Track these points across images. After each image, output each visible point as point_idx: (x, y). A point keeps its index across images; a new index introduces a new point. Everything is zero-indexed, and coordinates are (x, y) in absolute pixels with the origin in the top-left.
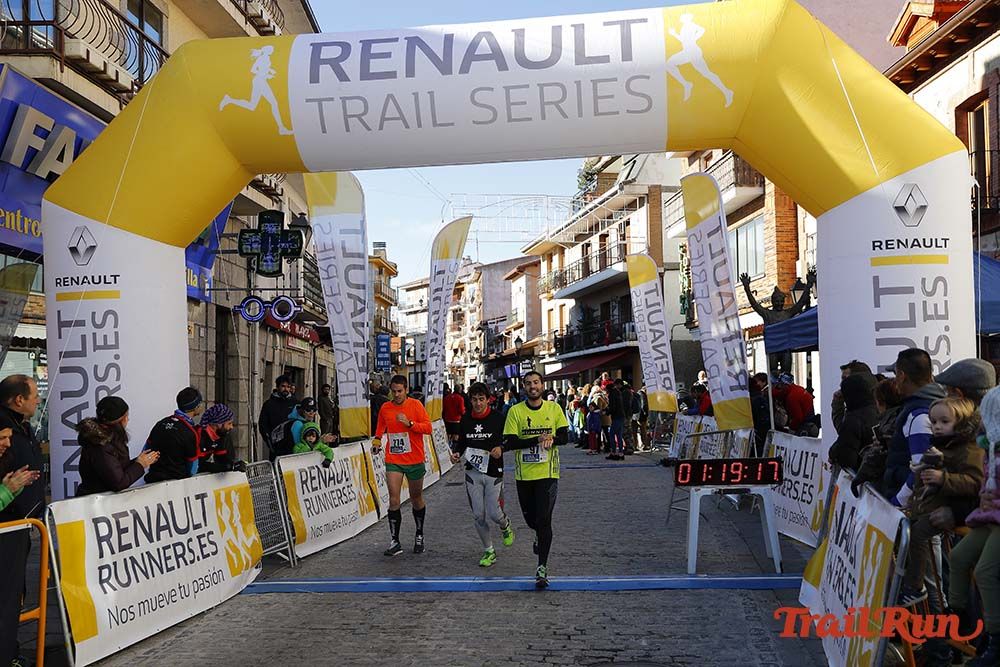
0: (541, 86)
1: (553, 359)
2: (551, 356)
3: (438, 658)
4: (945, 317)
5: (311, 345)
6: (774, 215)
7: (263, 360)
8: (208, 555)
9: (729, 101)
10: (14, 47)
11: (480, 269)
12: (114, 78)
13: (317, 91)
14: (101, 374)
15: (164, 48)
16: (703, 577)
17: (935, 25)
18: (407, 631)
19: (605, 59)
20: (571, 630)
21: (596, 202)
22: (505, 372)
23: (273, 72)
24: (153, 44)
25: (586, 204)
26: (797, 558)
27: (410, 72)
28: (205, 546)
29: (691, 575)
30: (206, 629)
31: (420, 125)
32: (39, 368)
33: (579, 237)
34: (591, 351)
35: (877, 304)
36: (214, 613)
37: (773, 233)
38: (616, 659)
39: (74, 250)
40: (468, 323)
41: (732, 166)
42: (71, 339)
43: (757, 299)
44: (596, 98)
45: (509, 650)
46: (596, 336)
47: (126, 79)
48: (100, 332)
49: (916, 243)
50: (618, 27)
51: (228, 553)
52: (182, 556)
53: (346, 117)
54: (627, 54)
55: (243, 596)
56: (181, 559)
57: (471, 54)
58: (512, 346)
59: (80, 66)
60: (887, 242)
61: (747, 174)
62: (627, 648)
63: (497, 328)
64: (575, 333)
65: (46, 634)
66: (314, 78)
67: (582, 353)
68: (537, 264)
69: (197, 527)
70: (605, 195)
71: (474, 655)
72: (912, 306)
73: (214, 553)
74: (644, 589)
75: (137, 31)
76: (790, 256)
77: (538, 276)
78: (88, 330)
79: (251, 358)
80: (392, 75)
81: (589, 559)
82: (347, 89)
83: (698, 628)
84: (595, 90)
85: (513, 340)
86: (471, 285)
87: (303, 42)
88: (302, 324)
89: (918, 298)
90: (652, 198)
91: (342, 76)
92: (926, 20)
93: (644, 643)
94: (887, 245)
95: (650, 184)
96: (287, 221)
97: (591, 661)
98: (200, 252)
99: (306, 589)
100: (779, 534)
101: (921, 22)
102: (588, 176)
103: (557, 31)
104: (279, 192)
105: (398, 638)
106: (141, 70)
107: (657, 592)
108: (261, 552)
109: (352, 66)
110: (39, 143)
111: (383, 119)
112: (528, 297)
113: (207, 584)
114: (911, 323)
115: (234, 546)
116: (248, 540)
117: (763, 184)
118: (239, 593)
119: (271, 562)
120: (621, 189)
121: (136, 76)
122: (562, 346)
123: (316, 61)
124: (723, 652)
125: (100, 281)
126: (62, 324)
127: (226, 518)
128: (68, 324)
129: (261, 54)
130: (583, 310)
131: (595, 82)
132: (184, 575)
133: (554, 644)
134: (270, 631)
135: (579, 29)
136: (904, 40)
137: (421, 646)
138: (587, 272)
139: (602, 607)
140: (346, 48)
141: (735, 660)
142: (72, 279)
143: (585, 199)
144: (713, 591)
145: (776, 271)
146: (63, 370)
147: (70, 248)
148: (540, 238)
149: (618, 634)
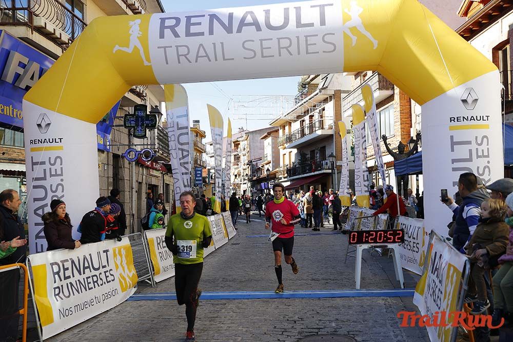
0: (279, 39)
1: (286, 179)
2: (284, 178)
3: (228, 333)
4: (488, 156)
5: (162, 173)
6: (399, 105)
7: (137, 181)
8: (110, 281)
9: (376, 46)
10: (7, 21)
11: (248, 133)
12: (59, 37)
13: (163, 42)
14: (54, 189)
15: (85, 21)
16: (364, 291)
17: (482, 6)
18: (212, 319)
19: (312, 25)
20: (296, 318)
21: (307, 99)
22: (261, 187)
23: (141, 33)
24: (79, 19)
25: (302, 100)
26: (412, 281)
27: (211, 32)
28: (108, 276)
29: (358, 290)
30: (109, 319)
31: (216, 60)
32: (22, 186)
33: (298, 117)
34: (305, 175)
35: (453, 150)
36: (113, 311)
37: (399, 114)
38: (319, 333)
39: (39, 125)
40: (242, 162)
41: (377, 79)
42: (38, 171)
43: (390, 148)
44: (307, 45)
45: (264, 329)
46: (308, 168)
47: (65, 38)
48: (53, 168)
49: (472, 118)
50: (318, 8)
51: (120, 280)
52: (97, 282)
53: (179, 56)
54: (323, 22)
55: (128, 302)
56: (96, 283)
57: (243, 23)
58: (265, 173)
59: (41, 31)
60: (457, 118)
61: (385, 84)
62: (325, 327)
63: (257, 164)
64: (297, 166)
65: (27, 322)
66: (162, 36)
67: (300, 176)
68: (277, 131)
69: (104, 267)
70: (312, 95)
71: (247, 331)
72: (470, 151)
73: (113, 280)
74: (333, 297)
75: (71, 13)
76: (407, 125)
77: (277, 137)
78: (47, 167)
79: (131, 181)
80: (202, 34)
81: (305, 282)
82: (178, 41)
83: (362, 317)
84: (307, 41)
85: (265, 170)
86: (243, 142)
87: (156, 18)
88: (157, 163)
89: (473, 146)
90: (336, 96)
91: (176, 35)
92: (477, 3)
93: (334, 325)
94: (457, 119)
95: (335, 89)
96: (149, 110)
97: (306, 334)
98: (104, 126)
99: (160, 299)
100: (403, 268)
101: (475, 4)
102: (303, 86)
103: (286, 11)
104: (145, 95)
105: (207, 323)
106: (73, 33)
107: (340, 298)
108: (137, 280)
109: (181, 29)
110: (21, 71)
111: (197, 57)
112: (273, 148)
113: (109, 296)
114: (470, 160)
115: (124, 277)
116: (130, 274)
117: (393, 88)
118: (126, 301)
119: (142, 285)
120: (320, 92)
121: (70, 36)
122: (290, 173)
123: (163, 27)
124: (374, 329)
125: (53, 142)
126: (34, 164)
127: (119, 262)
128: (37, 163)
129: (134, 24)
130: (301, 155)
131: (306, 37)
132: (98, 291)
133: (287, 325)
134: (142, 320)
135: (298, 9)
136: (466, 14)
137: (219, 327)
138: (303, 134)
139: (312, 306)
140: (178, 20)
141: (380, 333)
142: (39, 140)
143: (302, 97)
144: (369, 298)
145: (400, 134)
146: (35, 187)
147: (38, 125)
148: (279, 118)
149: (320, 320)
